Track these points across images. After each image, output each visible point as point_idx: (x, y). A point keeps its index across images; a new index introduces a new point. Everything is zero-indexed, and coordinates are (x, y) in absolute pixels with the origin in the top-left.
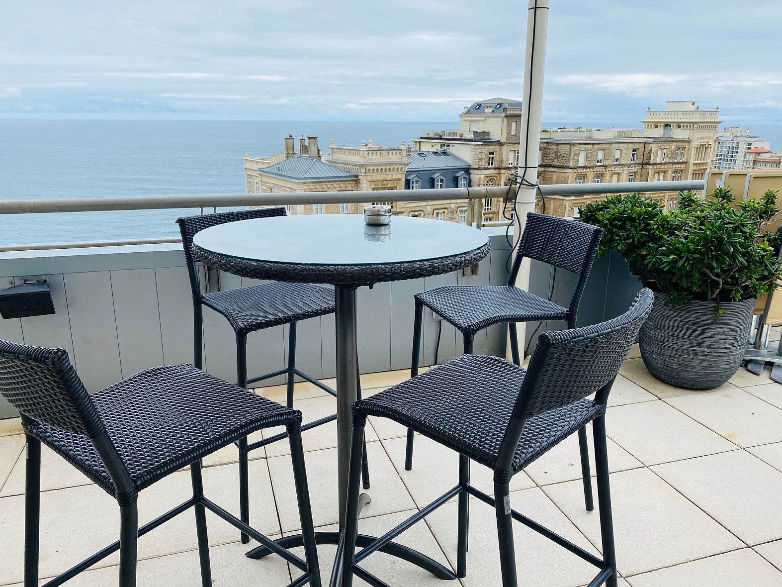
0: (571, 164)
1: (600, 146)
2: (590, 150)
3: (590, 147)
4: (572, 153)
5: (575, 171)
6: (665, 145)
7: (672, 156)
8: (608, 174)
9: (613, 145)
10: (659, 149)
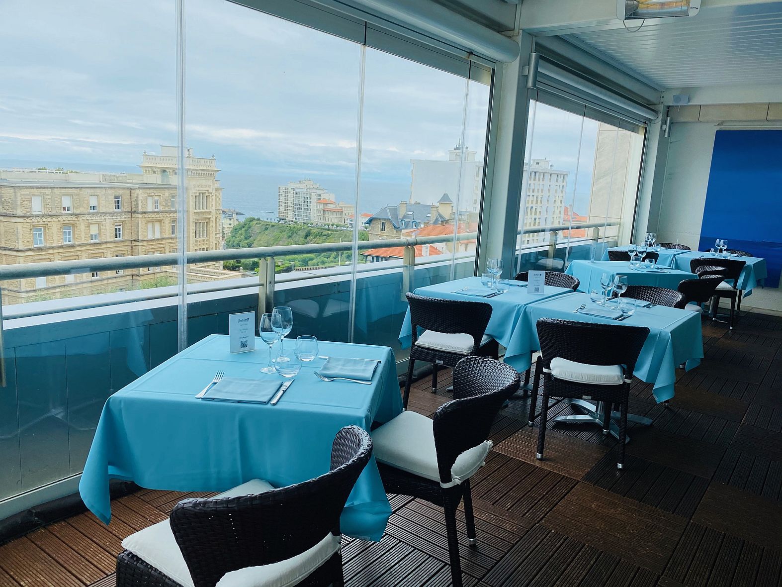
0: (19, 212)
1: (63, 191)
2: (47, 195)
3: (48, 191)
4: (19, 198)
5: (28, 220)
6: (155, 192)
7: (166, 204)
8: (82, 224)
9: (83, 190)
10: (149, 196)
